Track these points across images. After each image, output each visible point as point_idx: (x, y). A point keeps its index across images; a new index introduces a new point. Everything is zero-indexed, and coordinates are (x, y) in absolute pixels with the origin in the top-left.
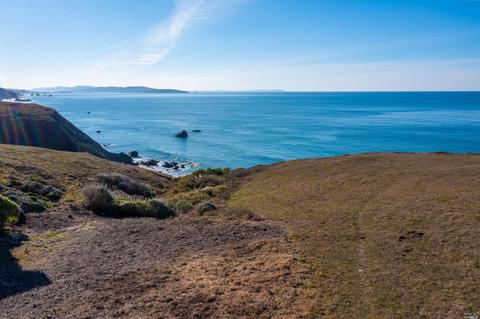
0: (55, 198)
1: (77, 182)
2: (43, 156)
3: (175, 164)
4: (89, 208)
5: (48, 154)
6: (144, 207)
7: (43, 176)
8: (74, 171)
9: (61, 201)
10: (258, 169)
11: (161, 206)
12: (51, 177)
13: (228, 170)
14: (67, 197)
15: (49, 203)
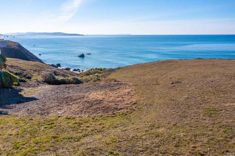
0: (29, 78)
1: (37, 73)
2: (19, 62)
3: (79, 70)
4: (45, 82)
5: (21, 61)
6: (69, 80)
7: (22, 70)
8: (34, 68)
9: (32, 79)
10: (119, 68)
11: (77, 79)
12: (25, 70)
13: (105, 69)
14: (34, 78)
15: (27, 80)
